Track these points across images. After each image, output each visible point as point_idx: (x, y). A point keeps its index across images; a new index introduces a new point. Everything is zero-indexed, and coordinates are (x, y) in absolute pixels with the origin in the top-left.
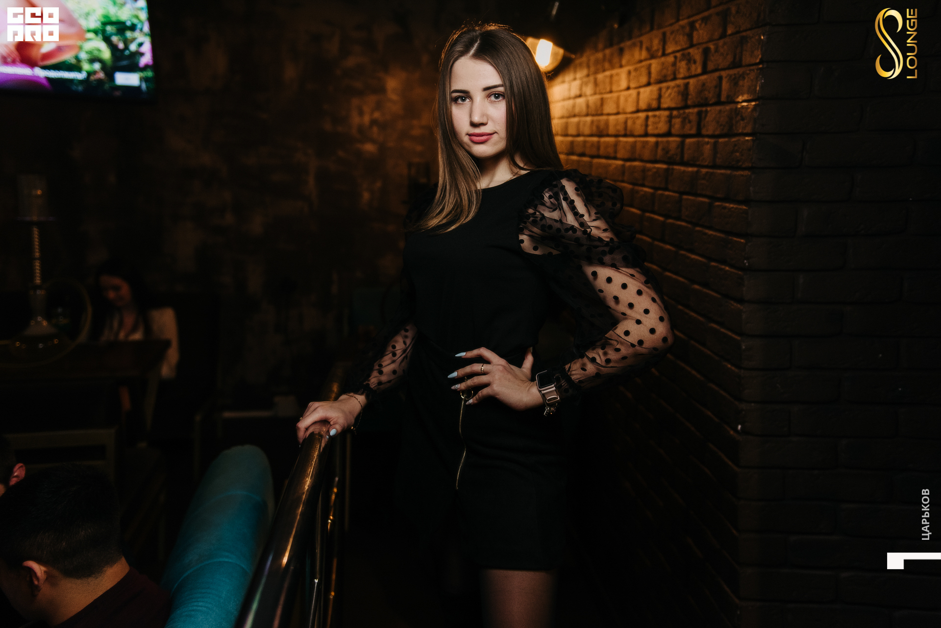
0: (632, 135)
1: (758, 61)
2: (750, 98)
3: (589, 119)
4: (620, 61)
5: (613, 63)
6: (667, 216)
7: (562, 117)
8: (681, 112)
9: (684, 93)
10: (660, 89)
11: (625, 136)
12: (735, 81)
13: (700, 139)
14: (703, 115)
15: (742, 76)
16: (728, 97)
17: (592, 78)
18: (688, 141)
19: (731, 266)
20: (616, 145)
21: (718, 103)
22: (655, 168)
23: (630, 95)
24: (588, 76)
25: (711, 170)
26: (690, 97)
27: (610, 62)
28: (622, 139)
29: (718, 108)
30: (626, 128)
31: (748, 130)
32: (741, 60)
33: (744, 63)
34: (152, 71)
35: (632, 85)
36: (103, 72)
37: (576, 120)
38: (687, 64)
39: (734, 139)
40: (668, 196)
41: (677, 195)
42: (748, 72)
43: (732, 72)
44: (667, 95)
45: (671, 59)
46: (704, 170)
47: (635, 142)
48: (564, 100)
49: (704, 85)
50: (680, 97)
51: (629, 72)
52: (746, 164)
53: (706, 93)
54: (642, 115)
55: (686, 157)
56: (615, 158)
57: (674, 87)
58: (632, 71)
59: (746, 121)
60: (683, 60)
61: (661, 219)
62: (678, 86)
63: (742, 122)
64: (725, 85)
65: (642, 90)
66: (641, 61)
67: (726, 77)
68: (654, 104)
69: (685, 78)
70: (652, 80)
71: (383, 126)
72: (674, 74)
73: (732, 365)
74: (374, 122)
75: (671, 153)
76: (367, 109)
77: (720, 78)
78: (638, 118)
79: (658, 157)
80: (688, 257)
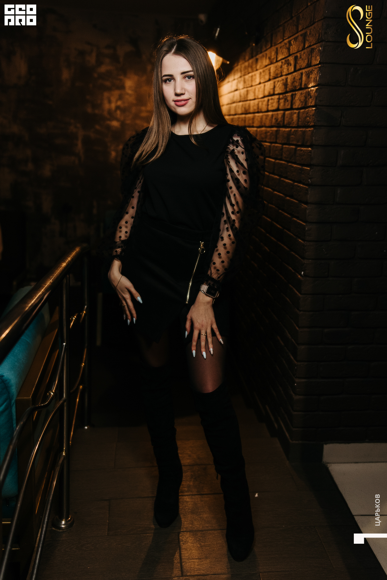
0: (261, 112)
1: (318, 63)
2: (314, 85)
3: (241, 104)
4: (256, 67)
5: (252, 68)
6: (276, 159)
7: (228, 104)
8: (284, 95)
9: (285, 84)
10: (274, 83)
11: (258, 112)
12: (308, 75)
13: (292, 111)
14: (294, 97)
15: (311, 72)
16: (305, 85)
17: (242, 78)
18: (287, 112)
19: (304, 184)
20: (253, 119)
21: (301, 89)
22: (271, 130)
23: (261, 87)
24: (241, 77)
25: (296, 129)
26: (288, 86)
27: (252, 67)
28: (257, 115)
29: (300, 92)
30: (258, 108)
31: (313, 104)
32: (311, 62)
33: (312, 65)
35: (262, 81)
37: (234, 105)
38: (287, 66)
39: (307, 110)
40: (277, 146)
41: (280, 145)
42: (314, 69)
43: (306, 70)
44: (278, 85)
45: (279, 64)
46: (293, 130)
47: (262, 116)
48: (229, 93)
49: (294, 78)
50: (284, 87)
51: (261, 73)
52: (312, 124)
53: (295, 83)
54: (266, 99)
55: (286, 122)
56: (253, 127)
57: (281, 81)
58: (262, 72)
59: (312, 98)
60: (286, 64)
61: (273, 160)
62: (283, 80)
63: (310, 99)
64: (304, 78)
65: (266, 84)
66: (266, 66)
67: (304, 73)
68: (272, 93)
69: (286, 75)
70: (271, 77)
71: (124, 110)
72: (281, 73)
73: (301, 239)
74: (118, 108)
75: (279, 120)
76: (113, 99)
77: (302, 74)
78: (264, 101)
79: (273, 124)
80: (285, 182)
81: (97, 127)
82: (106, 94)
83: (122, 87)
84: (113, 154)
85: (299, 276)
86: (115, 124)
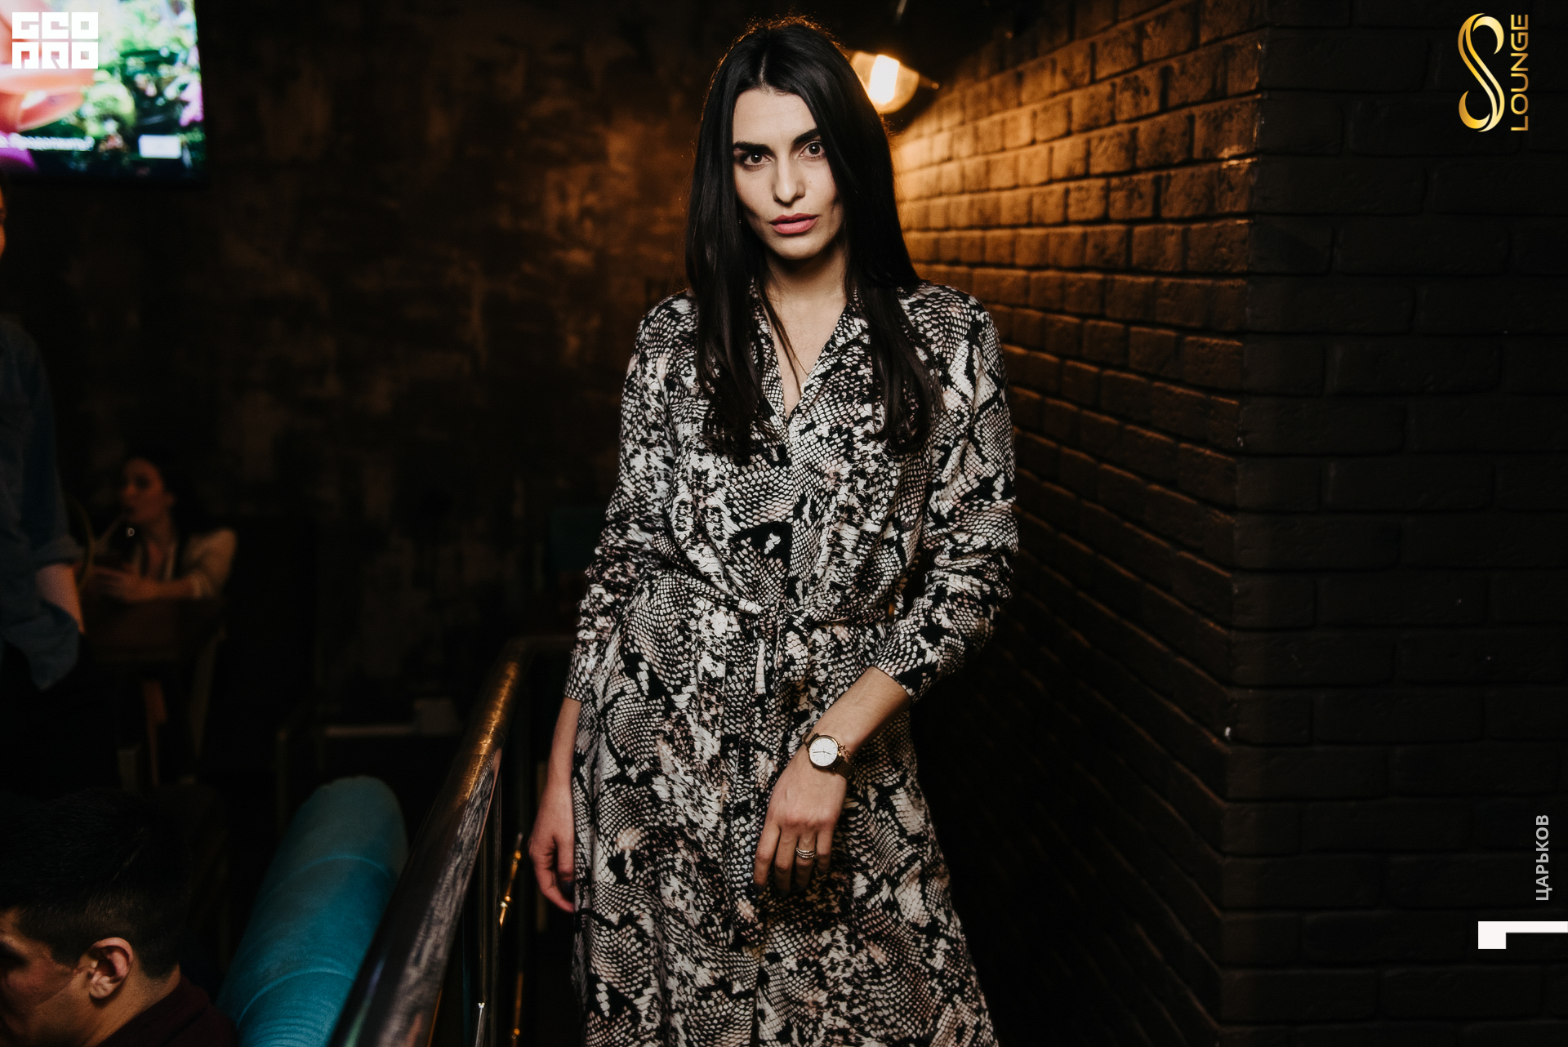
0: (1041, 224)
1: (1252, 87)
2: (1242, 151)
3: (965, 198)
4: (1018, 96)
5: (1006, 99)
6: (1104, 365)
7: (919, 198)
8: (1126, 179)
9: (1130, 146)
10: (1088, 142)
11: (1029, 225)
12: (1216, 124)
13: (1160, 226)
14: (1164, 184)
15: (1228, 114)
16: (1205, 150)
17: (969, 127)
18: (1139, 230)
19: (1216, 448)
20: (1013, 243)
21: (1189, 162)
22: (1081, 279)
23: (1036, 154)
24: (962, 123)
25: (1179, 281)
26: (1140, 153)
27: (1001, 97)
28: (1025, 232)
29: (1189, 171)
30: (1030, 212)
31: (1241, 207)
32: (1224, 87)
33: (1229, 93)
34: (202, 131)
35: (1040, 136)
36: (120, 136)
37: (943, 201)
38: (1133, 97)
39: (1217, 225)
40: (1105, 329)
41: (1120, 326)
42: (1238, 106)
43: (1209, 107)
44: (1100, 150)
45: (1105, 88)
46: (1167, 281)
47: (1047, 236)
48: (921, 167)
49: (1163, 131)
50: (1123, 154)
51: (1034, 115)
52: (1241, 267)
53: (1168, 145)
54: (1058, 188)
55: (1136, 259)
56: (1012, 266)
57: (1111, 137)
58: (1039, 112)
59: (1236, 192)
60: (1127, 90)
61: (1093, 369)
62: (1119, 135)
63: (1230, 194)
64: (1200, 131)
65: (1057, 144)
66: (1054, 94)
67: (1201, 117)
68: (1079, 168)
69: (1130, 121)
70: (1075, 127)
71: (602, 219)
72: (1112, 114)
73: (1218, 622)
74: (586, 212)
75: (1109, 252)
76: (573, 189)
77: (1191, 119)
78: (1051, 193)
79: (1087, 261)
80: (1141, 437)
81: (528, 268)
82: (553, 176)
83: (598, 155)
84: (573, 342)
85: (1215, 741)
86: (578, 257)
